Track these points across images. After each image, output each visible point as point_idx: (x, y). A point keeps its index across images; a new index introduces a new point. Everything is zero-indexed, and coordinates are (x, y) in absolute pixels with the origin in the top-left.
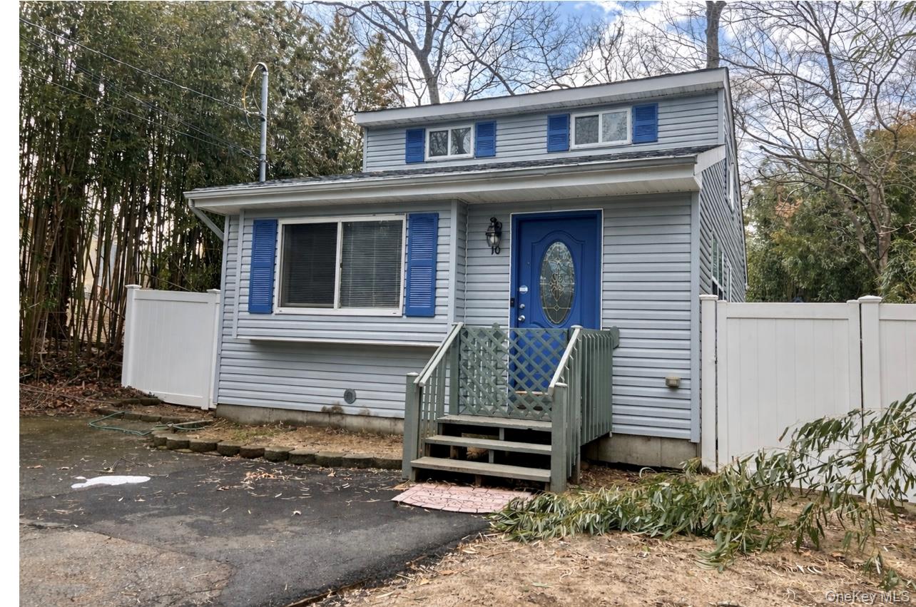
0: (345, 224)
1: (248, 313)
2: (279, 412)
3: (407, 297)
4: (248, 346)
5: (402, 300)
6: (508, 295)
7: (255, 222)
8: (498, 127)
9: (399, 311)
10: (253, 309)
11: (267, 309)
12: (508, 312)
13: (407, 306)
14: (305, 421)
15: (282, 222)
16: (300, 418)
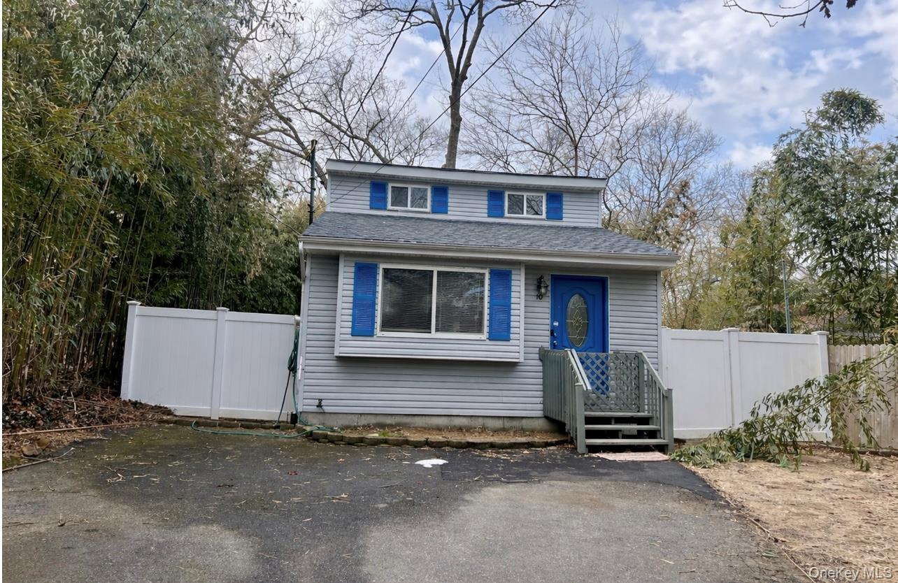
0: (439, 273)
1: (350, 336)
2: (369, 417)
3: (490, 326)
4: (335, 362)
5: (486, 329)
6: (548, 327)
7: (356, 264)
8: (450, 192)
9: (485, 336)
10: (355, 333)
11: (370, 333)
12: (548, 339)
13: (490, 333)
14: (394, 423)
15: (382, 266)
16: (388, 421)
